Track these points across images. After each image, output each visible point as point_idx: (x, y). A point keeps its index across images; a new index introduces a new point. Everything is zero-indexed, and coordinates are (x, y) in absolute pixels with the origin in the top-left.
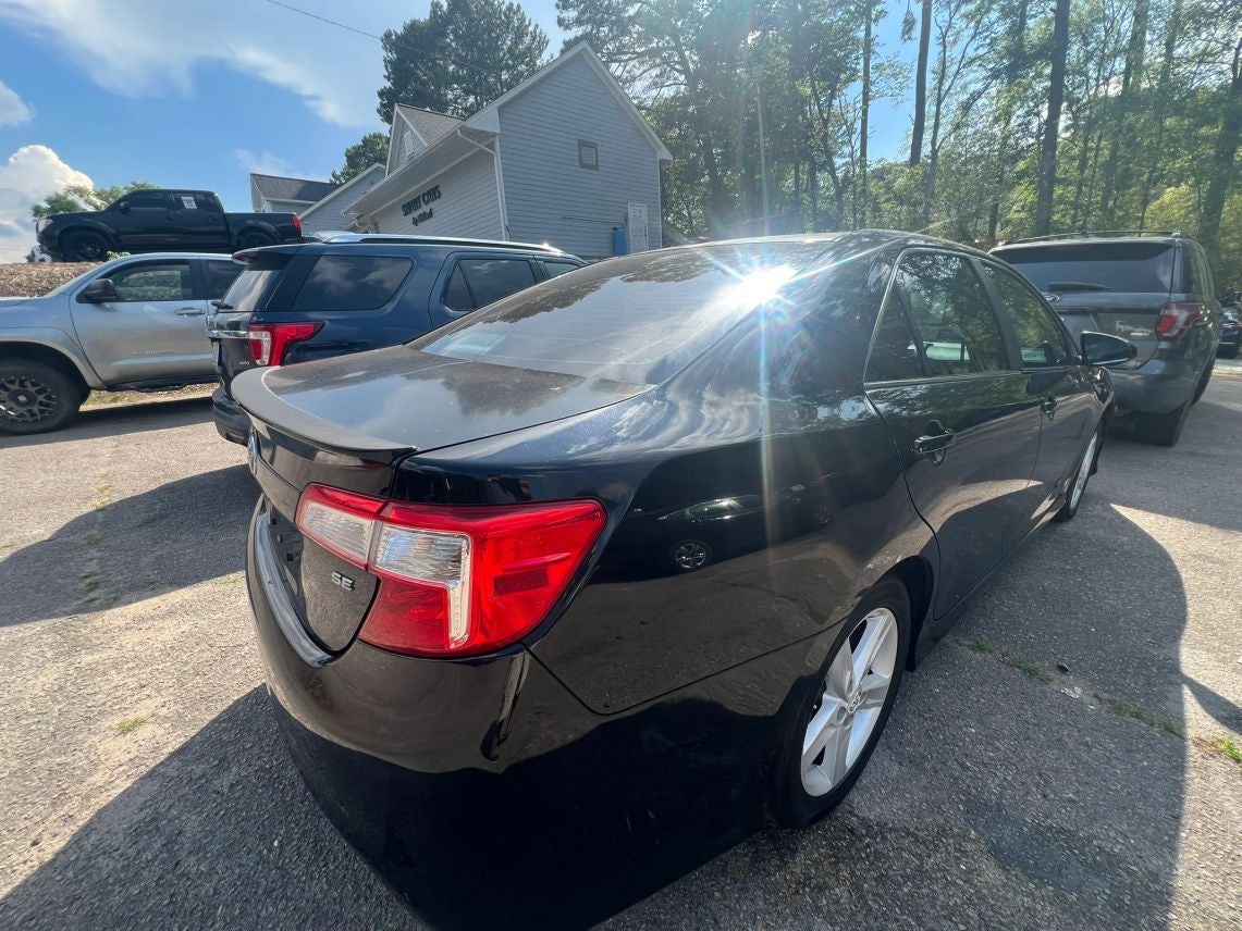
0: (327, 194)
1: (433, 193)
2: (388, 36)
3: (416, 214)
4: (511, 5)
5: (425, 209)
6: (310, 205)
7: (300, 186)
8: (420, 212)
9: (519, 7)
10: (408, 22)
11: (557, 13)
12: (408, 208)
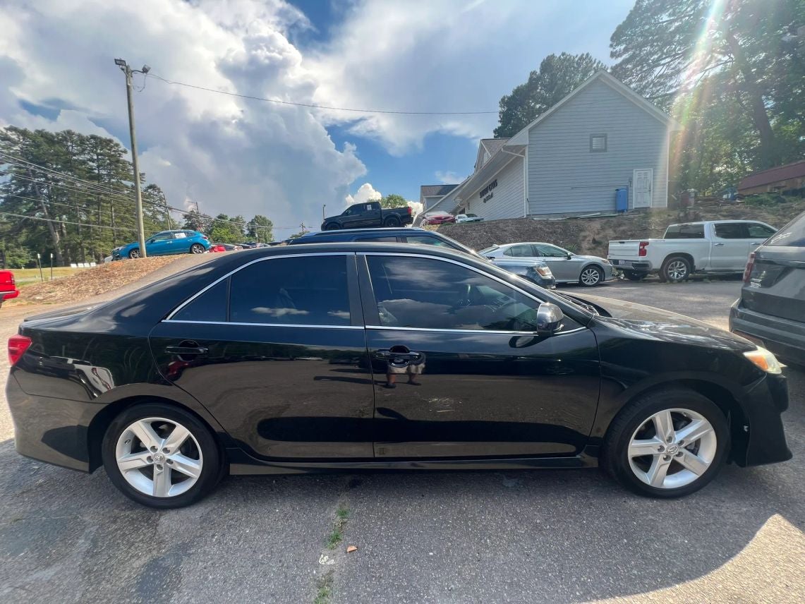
0: (451, 190)
1: (494, 184)
2: (503, 100)
3: (485, 197)
4: (583, 55)
5: (490, 193)
6: (441, 198)
7: (441, 188)
8: (487, 195)
9: (588, 54)
10: (516, 88)
11: (611, 49)
12: (482, 194)
